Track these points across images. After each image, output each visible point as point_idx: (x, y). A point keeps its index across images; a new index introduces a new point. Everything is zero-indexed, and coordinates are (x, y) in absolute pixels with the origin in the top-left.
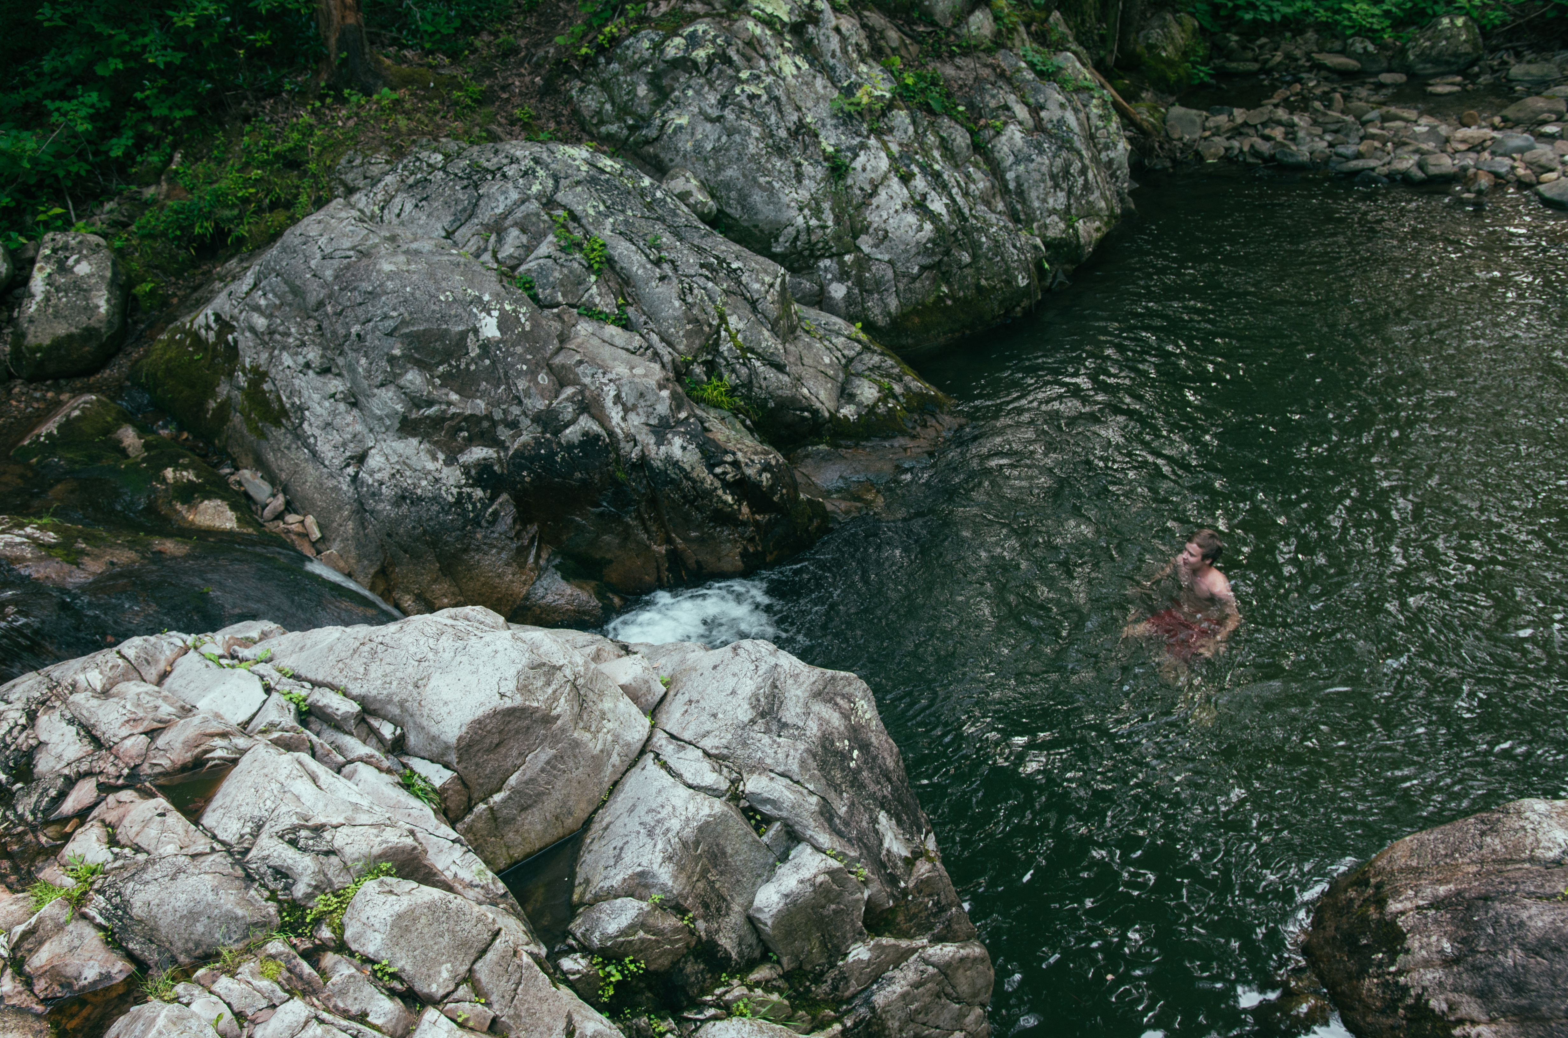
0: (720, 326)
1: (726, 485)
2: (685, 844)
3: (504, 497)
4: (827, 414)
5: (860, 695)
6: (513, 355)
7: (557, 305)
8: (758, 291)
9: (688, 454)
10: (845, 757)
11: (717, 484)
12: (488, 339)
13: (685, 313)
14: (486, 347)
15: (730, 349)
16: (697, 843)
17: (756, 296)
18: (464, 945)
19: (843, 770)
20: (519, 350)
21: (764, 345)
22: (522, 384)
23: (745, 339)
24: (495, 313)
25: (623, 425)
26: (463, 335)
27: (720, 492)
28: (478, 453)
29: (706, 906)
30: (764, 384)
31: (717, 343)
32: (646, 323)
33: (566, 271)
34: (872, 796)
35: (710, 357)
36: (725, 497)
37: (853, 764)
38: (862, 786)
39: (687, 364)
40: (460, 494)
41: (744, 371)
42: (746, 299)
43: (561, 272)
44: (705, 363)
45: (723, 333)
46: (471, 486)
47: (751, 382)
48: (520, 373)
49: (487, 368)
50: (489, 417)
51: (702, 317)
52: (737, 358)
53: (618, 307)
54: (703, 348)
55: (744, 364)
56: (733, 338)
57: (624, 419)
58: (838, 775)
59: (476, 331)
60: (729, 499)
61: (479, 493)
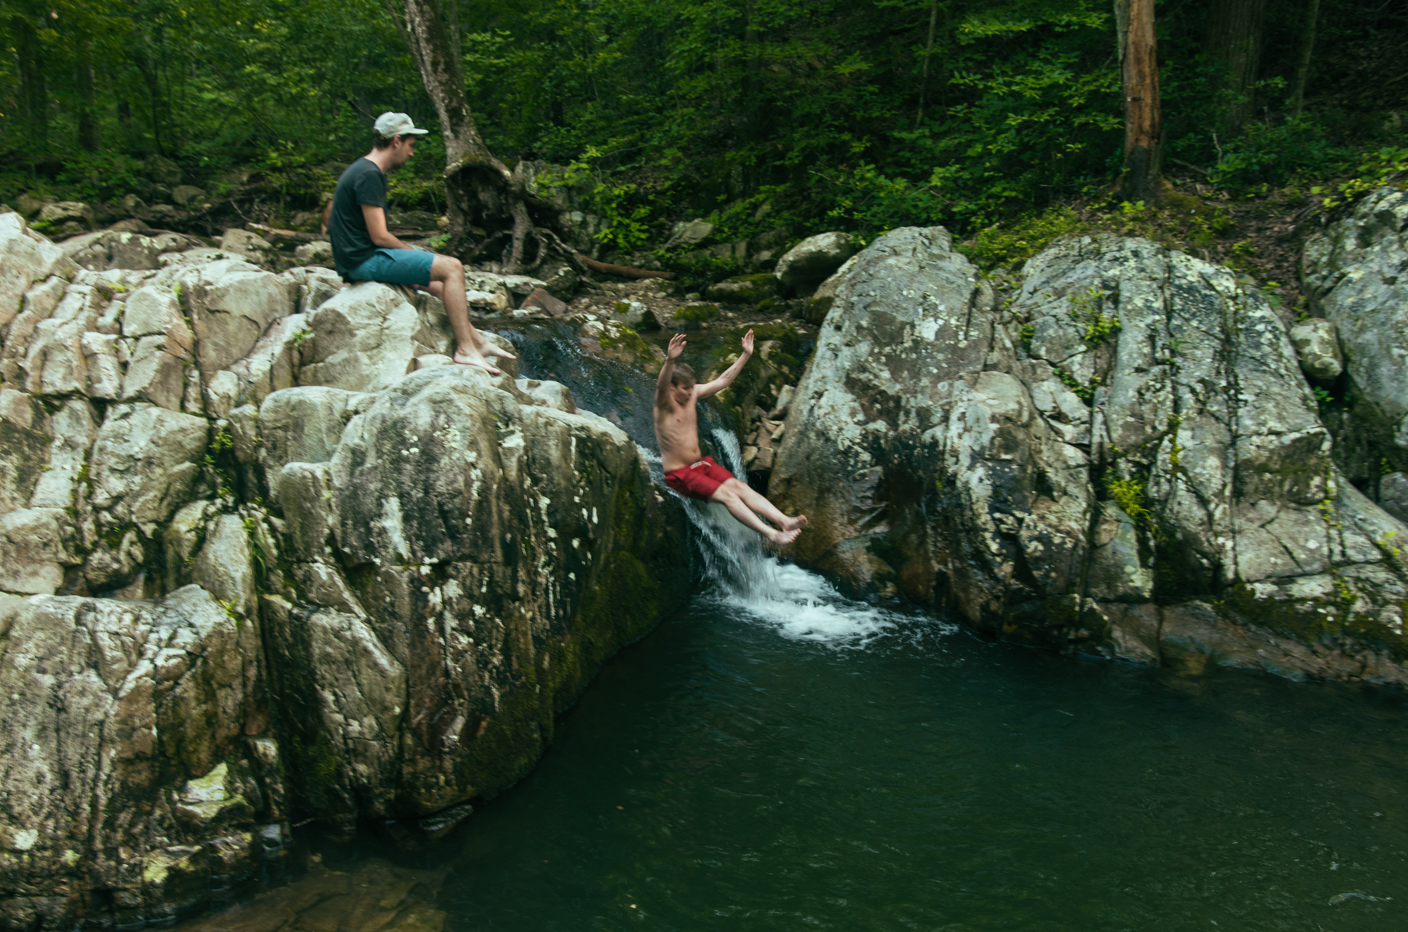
0: (1166, 433)
1: (998, 534)
2: (288, 403)
3: (879, 468)
4: (1230, 575)
5: (459, 425)
6: (933, 358)
7: (1038, 357)
8: (1246, 427)
9: (981, 486)
10: (404, 442)
11: (991, 526)
12: (922, 338)
13: (1133, 404)
14: (918, 343)
15: (1164, 461)
16: (293, 409)
17: (1240, 432)
18: (146, 324)
19: (394, 448)
20: (940, 356)
21: (1198, 470)
22: (925, 381)
23: (1185, 457)
24: (941, 322)
25: (956, 440)
26: (903, 325)
27: (988, 535)
28: (880, 425)
29: (275, 447)
30: (1176, 508)
31: (1155, 448)
32: (1103, 404)
33: (1061, 332)
34: (400, 484)
35: (1145, 461)
36: (989, 542)
37: (405, 452)
38: (399, 471)
39: (1116, 455)
40: (850, 447)
41: (1165, 487)
42: (1230, 430)
43: (1056, 332)
44: (1136, 464)
45: (1166, 443)
46: (864, 448)
47: (1166, 501)
48: (930, 373)
49: (913, 360)
50: (897, 400)
51: (1149, 416)
52: (1166, 472)
53: (1092, 382)
54: (1136, 447)
55: (1169, 481)
56: (1174, 451)
57: (960, 436)
58: (387, 446)
59: (913, 326)
60: (994, 547)
61: (866, 456)
